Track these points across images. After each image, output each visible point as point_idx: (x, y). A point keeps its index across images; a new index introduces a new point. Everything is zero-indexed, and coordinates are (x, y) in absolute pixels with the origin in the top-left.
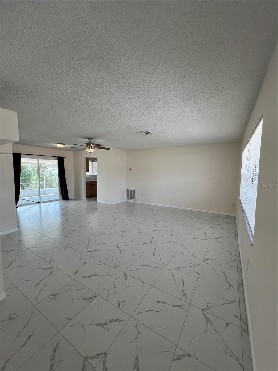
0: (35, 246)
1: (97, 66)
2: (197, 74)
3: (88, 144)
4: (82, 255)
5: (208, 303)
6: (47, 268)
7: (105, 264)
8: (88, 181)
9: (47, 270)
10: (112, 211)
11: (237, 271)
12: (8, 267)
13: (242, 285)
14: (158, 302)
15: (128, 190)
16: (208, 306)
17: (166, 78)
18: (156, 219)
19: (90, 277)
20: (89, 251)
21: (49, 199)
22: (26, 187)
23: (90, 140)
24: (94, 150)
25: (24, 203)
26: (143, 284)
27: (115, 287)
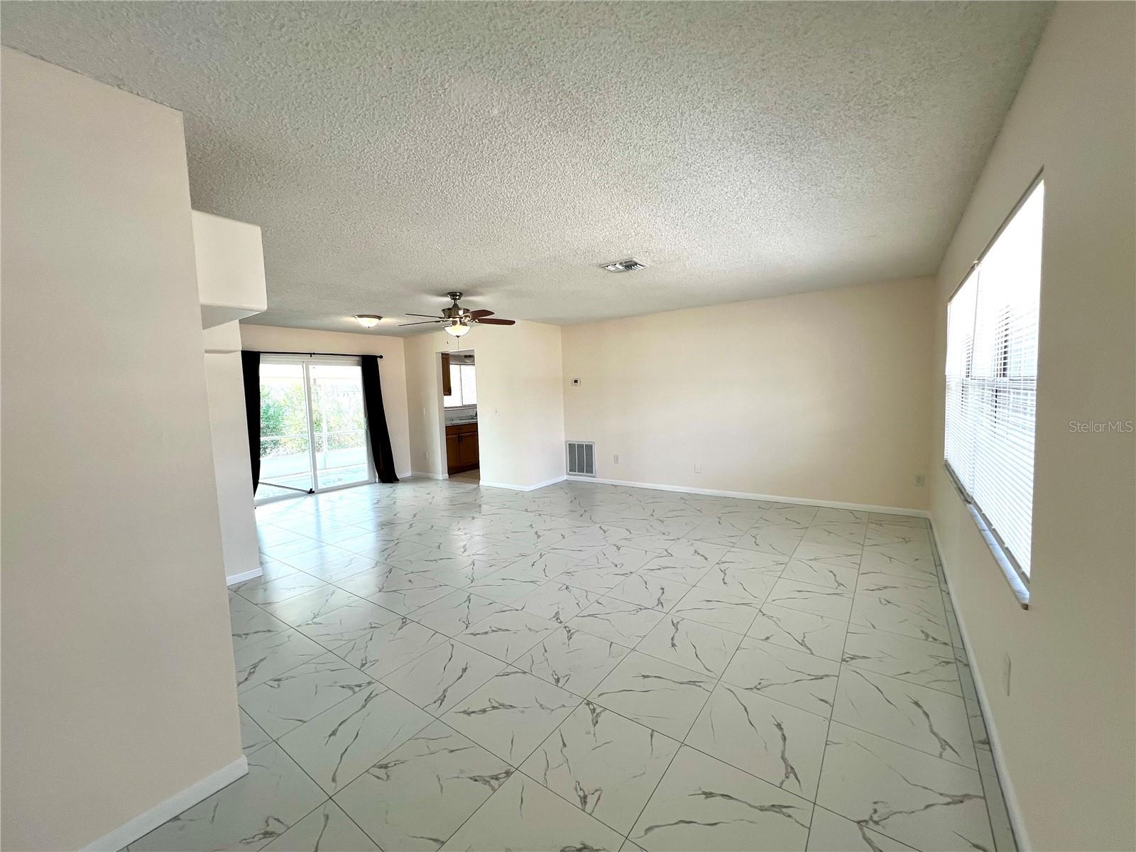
0: (315, 620)
1: (492, 67)
2: (806, 59)
3: (450, 313)
4: (453, 645)
5: (875, 803)
6: (356, 686)
7: (525, 673)
8: (449, 423)
9: (357, 689)
10: (526, 510)
11: (964, 698)
12: (246, 679)
13: (987, 742)
14: (709, 795)
15: (571, 447)
16: (875, 811)
17: (702, 84)
18: (669, 533)
19: (484, 711)
20: (471, 634)
21: (339, 480)
22: (272, 449)
23: (455, 299)
24: (468, 328)
25: (271, 496)
26: (652, 736)
27: (565, 745)
